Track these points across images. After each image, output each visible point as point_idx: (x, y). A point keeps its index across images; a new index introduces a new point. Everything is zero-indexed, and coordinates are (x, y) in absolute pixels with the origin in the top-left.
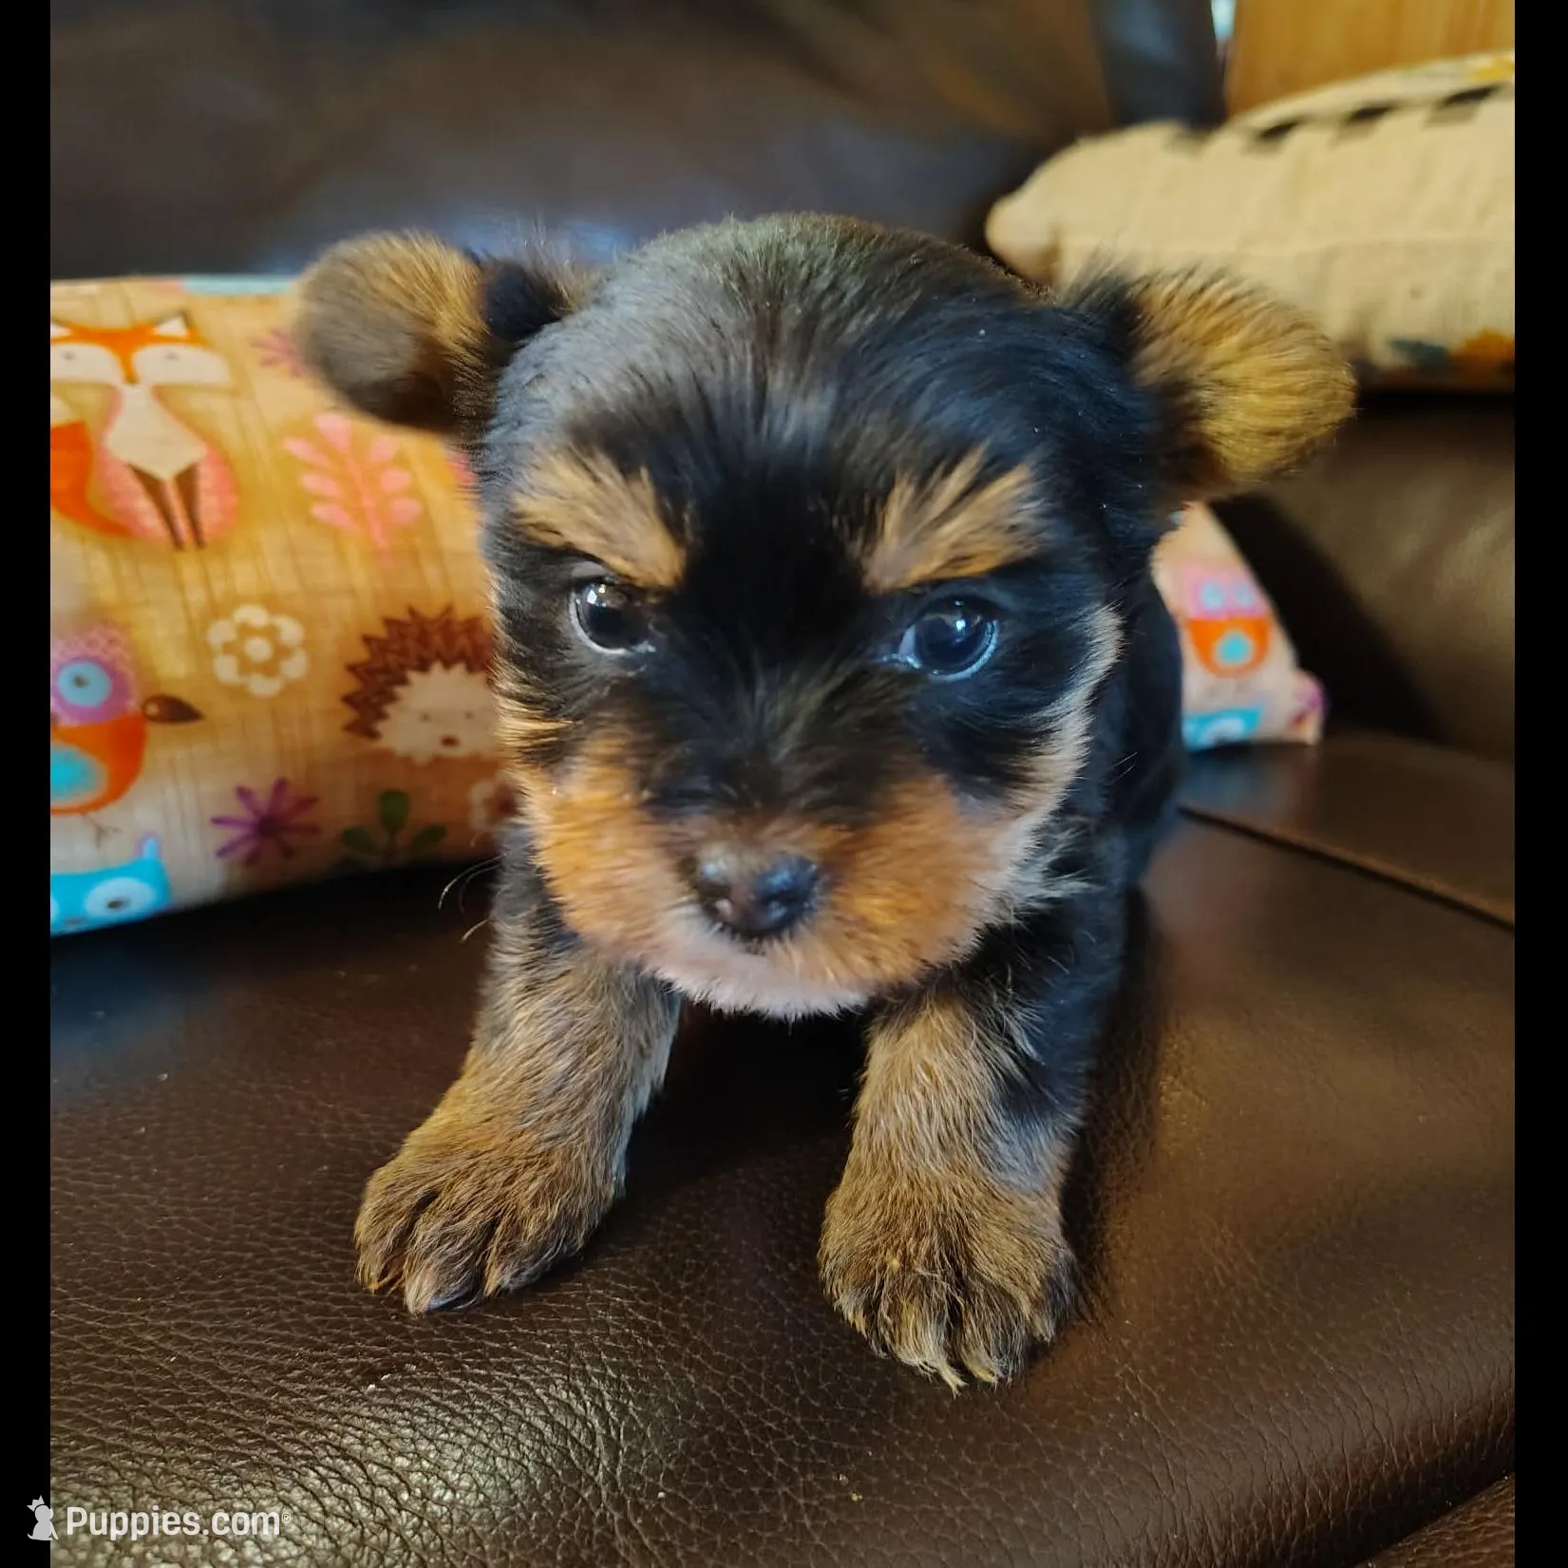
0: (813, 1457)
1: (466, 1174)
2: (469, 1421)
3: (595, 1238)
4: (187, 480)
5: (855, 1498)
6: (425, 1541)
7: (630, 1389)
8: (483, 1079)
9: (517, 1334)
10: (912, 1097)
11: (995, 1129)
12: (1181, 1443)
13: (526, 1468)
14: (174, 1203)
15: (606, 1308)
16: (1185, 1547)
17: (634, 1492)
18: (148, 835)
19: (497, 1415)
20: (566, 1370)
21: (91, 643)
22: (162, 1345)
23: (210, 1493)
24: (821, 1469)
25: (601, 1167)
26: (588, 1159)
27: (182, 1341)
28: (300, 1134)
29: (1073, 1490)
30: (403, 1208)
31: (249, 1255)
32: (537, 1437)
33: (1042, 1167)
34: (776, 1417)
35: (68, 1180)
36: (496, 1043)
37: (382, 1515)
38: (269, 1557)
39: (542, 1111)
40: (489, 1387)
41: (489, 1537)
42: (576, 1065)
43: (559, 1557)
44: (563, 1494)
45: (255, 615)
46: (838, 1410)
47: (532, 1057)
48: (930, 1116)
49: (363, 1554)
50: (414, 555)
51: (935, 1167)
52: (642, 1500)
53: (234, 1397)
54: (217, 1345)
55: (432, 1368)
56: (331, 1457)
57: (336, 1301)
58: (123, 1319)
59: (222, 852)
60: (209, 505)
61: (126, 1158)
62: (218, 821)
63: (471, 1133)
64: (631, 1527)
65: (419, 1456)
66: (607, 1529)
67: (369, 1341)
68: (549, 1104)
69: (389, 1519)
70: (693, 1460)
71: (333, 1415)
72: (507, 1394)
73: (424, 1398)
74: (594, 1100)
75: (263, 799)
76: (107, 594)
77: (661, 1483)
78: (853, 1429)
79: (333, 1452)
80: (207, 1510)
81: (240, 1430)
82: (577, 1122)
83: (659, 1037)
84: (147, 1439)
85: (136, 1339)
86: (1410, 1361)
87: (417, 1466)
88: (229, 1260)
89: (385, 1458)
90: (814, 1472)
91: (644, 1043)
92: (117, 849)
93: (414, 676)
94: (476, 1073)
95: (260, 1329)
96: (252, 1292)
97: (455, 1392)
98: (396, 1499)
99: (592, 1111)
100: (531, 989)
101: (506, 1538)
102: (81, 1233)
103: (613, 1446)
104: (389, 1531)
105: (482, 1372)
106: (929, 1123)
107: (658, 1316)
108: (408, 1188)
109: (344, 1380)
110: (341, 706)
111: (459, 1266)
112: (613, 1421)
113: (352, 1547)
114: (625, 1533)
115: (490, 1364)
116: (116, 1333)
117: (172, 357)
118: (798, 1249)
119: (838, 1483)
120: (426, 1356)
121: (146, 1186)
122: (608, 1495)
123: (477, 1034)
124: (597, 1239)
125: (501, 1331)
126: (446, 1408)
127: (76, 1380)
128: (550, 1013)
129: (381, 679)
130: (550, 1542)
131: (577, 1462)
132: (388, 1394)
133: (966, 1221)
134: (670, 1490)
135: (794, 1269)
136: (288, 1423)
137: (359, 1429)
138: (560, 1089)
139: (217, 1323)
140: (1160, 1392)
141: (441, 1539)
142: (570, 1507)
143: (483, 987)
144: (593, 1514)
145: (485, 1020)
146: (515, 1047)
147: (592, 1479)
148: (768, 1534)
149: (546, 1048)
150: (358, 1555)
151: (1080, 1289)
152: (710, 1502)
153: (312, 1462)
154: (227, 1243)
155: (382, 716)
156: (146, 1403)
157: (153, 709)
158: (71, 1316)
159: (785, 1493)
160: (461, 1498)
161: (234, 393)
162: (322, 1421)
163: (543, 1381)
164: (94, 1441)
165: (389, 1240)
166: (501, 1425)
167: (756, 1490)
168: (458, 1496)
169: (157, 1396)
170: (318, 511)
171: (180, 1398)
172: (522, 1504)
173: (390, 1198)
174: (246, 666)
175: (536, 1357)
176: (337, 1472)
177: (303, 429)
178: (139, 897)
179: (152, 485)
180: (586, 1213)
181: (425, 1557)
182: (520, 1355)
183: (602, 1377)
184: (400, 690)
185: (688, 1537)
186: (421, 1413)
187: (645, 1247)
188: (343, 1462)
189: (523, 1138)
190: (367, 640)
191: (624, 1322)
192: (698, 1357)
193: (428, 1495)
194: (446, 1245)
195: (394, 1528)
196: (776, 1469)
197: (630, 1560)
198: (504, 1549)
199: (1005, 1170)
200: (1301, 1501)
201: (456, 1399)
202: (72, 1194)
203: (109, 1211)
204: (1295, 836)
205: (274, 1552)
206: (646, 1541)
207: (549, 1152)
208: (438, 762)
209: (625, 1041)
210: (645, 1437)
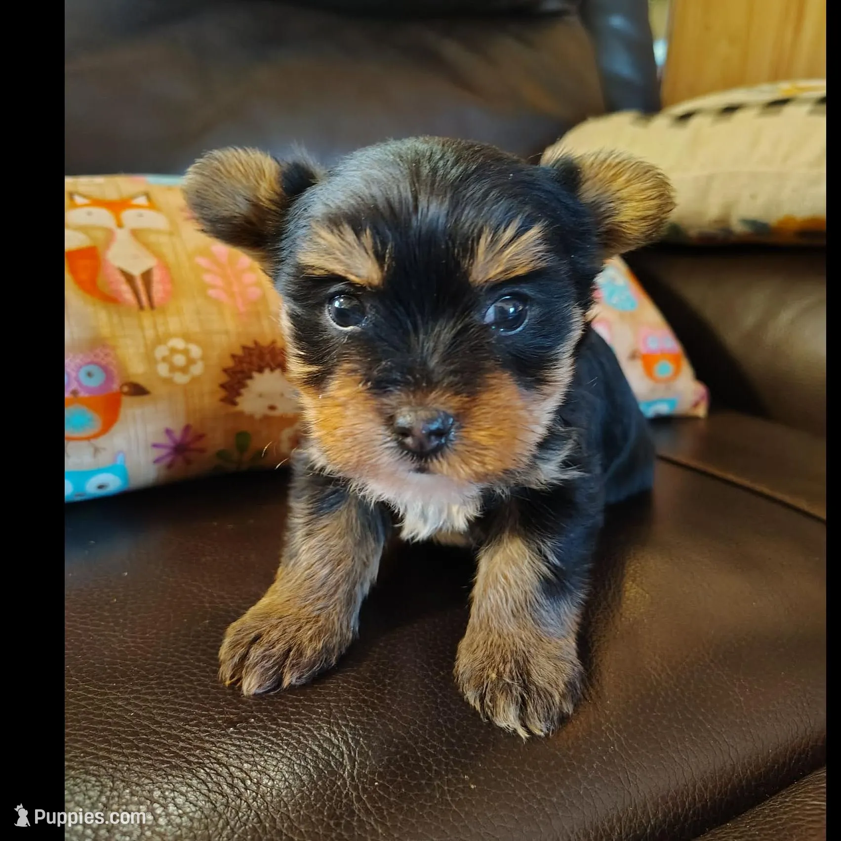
0: (451, 766)
1: (277, 626)
2: (281, 747)
3: (342, 659)
4: (147, 276)
5: (472, 787)
6: (259, 805)
7: (361, 732)
8: (286, 581)
9: (304, 705)
10: (498, 591)
11: (541, 605)
12: (634, 762)
13: (309, 769)
14: (131, 637)
15: (348, 693)
16: (635, 814)
17: (363, 782)
18: (120, 452)
19: (294, 744)
20: (329, 723)
21: (96, 356)
22: (126, 708)
23: (152, 780)
24: (455, 773)
25: (345, 623)
26: (338, 619)
27: (137, 706)
28: (194, 604)
29: (581, 785)
30: (244, 643)
31: (170, 664)
32: (315, 754)
33: (566, 622)
34: (433, 747)
35: (78, 625)
36: (292, 562)
37: (238, 792)
38: (180, 812)
39: (315, 596)
40: (291, 730)
41: (291, 803)
42: (331, 572)
43: (325, 814)
44: (328, 782)
45: (178, 343)
46: (465, 744)
47: (309, 568)
48: (507, 600)
49: (228, 810)
50: (258, 315)
51: (511, 627)
52: (367, 786)
53: (163, 733)
54: (154, 708)
55: (262, 721)
56: (212, 763)
57: (213, 687)
58: (106, 694)
59: (156, 461)
60: (158, 289)
61: (106, 614)
62: (155, 446)
63: (280, 607)
64: (362, 799)
65: (255, 764)
66: (349, 800)
67: (230, 707)
68: (319, 591)
69: (241, 794)
70: (392, 767)
71: (213, 743)
72: (300, 734)
73: (258, 735)
74: (340, 590)
75: (178, 435)
76: (105, 331)
77: (376, 778)
78: (472, 753)
79: (213, 761)
80: (150, 788)
81: (166, 749)
82: (333, 600)
83: (373, 556)
84: (119, 753)
85: (113, 704)
86: (748, 723)
87: (255, 768)
88: (160, 666)
89: (239, 764)
90: (452, 774)
91: (365, 560)
92: (104, 458)
93: (256, 375)
94: (282, 579)
95: (176, 700)
96: (172, 682)
97: (274, 732)
98: (245, 784)
99: (340, 594)
100: (309, 534)
101: (299, 803)
102: (85, 651)
103: (352, 760)
104: (241, 799)
105: (287, 723)
106: (507, 605)
107: (375, 696)
108: (248, 632)
109: (217, 726)
110: (219, 389)
111: (271, 673)
112: (353, 747)
113: (222, 807)
114: (358, 802)
115: (291, 719)
116: (103, 701)
117: (141, 215)
118: (445, 664)
119: (464, 779)
120: (259, 714)
121: (116, 628)
122: (350, 783)
123: (283, 559)
124: (343, 660)
125: (296, 703)
126: (269, 740)
127: (84, 724)
128: (318, 546)
129: (239, 376)
130: (321, 806)
131: (334, 767)
132: (240, 733)
133: (527, 654)
134: (381, 782)
135: (442, 674)
136: (190, 746)
137: (226, 750)
138: (324, 583)
139: (154, 697)
140: (624, 737)
141: (267, 803)
142: (331, 789)
143: (285, 536)
144: (342, 792)
145: (286, 552)
146: (302, 563)
147: (342, 776)
148: (429, 804)
149: (316, 564)
150: (226, 811)
151: (586, 686)
152: (400, 788)
153: (202, 765)
154: (159, 657)
155: (239, 394)
156: (119, 736)
157: (126, 389)
158: (81, 692)
159: (438, 784)
160: (277, 784)
161: (171, 234)
162: (207, 745)
163: (317, 728)
164: (93, 754)
165: (236, 659)
166: (296, 749)
167: (423, 782)
168: (275, 783)
169: (125, 732)
170: (211, 292)
171: (135, 734)
172: (307, 787)
173: (239, 637)
174: (173, 368)
175: (314, 716)
176: (215, 770)
177: (205, 252)
178: (113, 483)
179: (129, 278)
180: (337, 646)
181: (259, 813)
182: (305, 715)
183: (346, 726)
184: (249, 382)
185: (390, 804)
186: (257, 742)
187: (368, 662)
188: (218, 766)
189: (306, 609)
190: (233, 356)
191: (358, 699)
192: (395, 717)
193: (260, 782)
194: (265, 662)
195: (243, 798)
196: (433, 772)
197: (361, 815)
198: (298, 809)
199: (546, 626)
200: (694, 792)
201: (274, 736)
202: (79, 631)
203: (99, 640)
204: (694, 463)
205: (184, 809)
206: (369, 806)
207: (319, 616)
208: (266, 419)
209: (356, 559)
210: (368, 755)
